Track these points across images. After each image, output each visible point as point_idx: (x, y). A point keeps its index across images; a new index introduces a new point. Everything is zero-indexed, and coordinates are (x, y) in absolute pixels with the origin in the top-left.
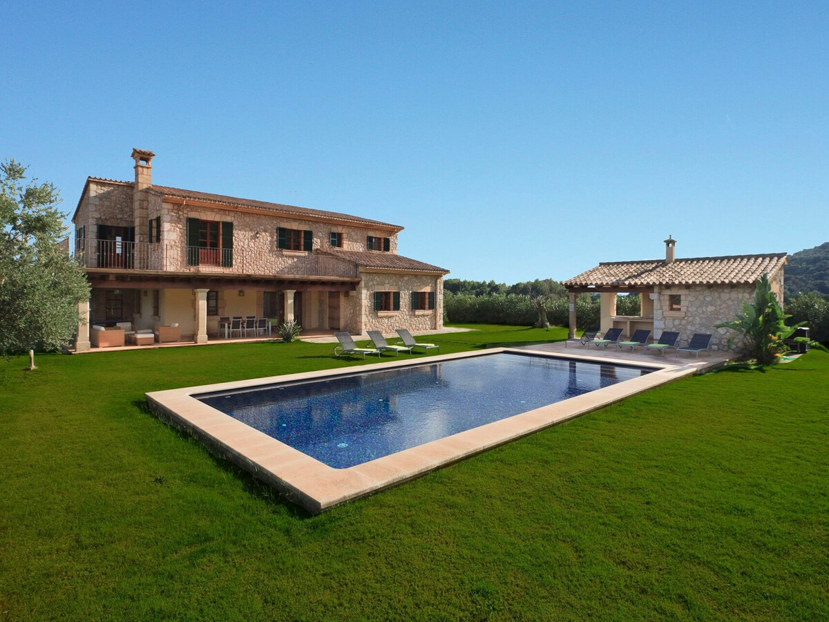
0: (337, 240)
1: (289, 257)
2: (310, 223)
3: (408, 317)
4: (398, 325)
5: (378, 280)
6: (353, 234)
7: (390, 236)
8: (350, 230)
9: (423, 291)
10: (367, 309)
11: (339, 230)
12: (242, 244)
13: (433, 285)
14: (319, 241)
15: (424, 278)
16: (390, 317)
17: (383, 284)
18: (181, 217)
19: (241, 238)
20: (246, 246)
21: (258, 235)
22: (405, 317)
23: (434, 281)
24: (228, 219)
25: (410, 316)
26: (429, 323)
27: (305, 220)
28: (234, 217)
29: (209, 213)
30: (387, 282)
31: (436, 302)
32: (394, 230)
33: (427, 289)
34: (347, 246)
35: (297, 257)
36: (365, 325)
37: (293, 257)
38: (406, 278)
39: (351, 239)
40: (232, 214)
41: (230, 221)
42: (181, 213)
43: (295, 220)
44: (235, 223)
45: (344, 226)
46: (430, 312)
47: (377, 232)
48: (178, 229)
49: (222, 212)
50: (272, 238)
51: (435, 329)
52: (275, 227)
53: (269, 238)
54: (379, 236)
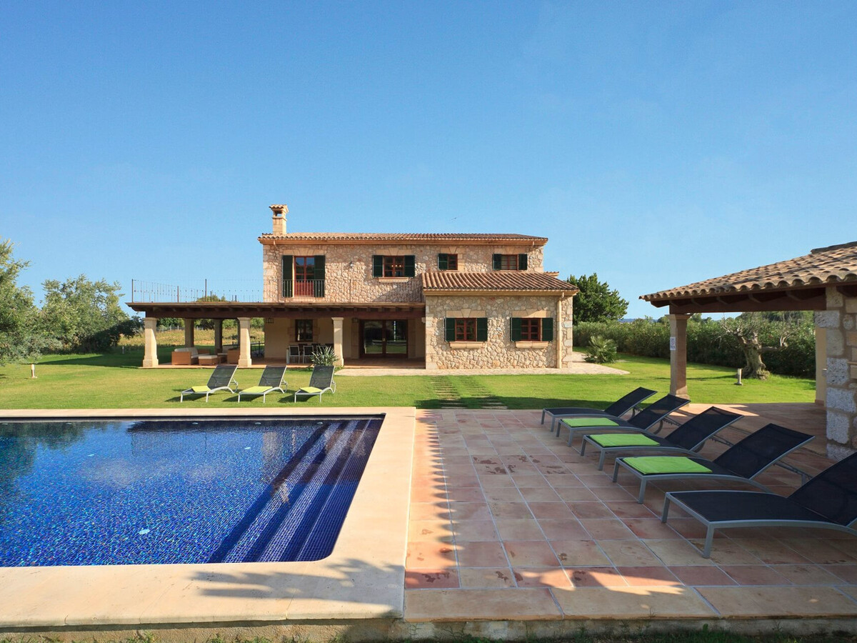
0: (448, 262)
1: (387, 284)
2: (413, 247)
3: (504, 351)
4: (485, 359)
5: (452, 304)
6: (471, 253)
7: (530, 251)
8: (468, 250)
9: (531, 316)
10: (435, 339)
11: (452, 251)
12: (335, 275)
13: (552, 309)
14: (424, 265)
15: (533, 300)
16: (473, 349)
17: (460, 309)
18: (277, 255)
19: (333, 270)
20: (339, 277)
21: (351, 265)
22: (500, 350)
23: (553, 304)
24: (321, 253)
25: (508, 349)
26: (544, 359)
27: (406, 245)
28: (327, 250)
29: (302, 249)
30: (466, 305)
31: (557, 332)
32: (537, 243)
33: (541, 314)
34: (462, 268)
35: (397, 284)
36: (432, 358)
37: (392, 284)
38: (499, 301)
39: (469, 260)
40: (325, 247)
41: (323, 255)
42: (277, 252)
43: (394, 245)
44: (327, 256)
45: (458, 246)
46: (545, 344)
47: (508, 248)
48: (275, 266)
49: (315, 247)
50: (368, 266)
51: (556, 367)
52: (371, 256)
53: (364, 267)
54: (511, 253)
